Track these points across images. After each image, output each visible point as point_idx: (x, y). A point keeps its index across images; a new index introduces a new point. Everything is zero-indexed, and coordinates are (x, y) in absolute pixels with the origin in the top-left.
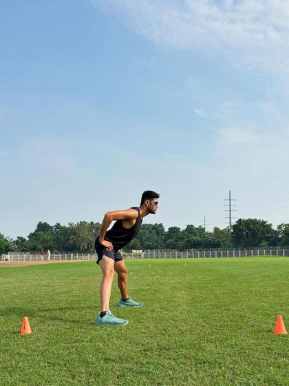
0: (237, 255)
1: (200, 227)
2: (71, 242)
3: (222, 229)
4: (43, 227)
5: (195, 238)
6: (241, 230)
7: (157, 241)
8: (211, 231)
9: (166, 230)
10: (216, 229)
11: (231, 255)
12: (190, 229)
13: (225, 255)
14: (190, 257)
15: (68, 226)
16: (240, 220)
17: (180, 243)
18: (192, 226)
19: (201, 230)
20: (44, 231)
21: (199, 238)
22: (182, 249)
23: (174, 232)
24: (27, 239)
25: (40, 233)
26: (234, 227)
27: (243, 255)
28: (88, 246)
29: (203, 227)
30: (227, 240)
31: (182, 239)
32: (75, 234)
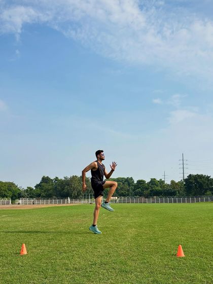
0: (188, 202)
1: (161, 180)
2: (65, 191)
3: (177, 182)
4: (45, 180)
5: (157, 188)
6: (191, 183)
7: (128, 191)
8: (169, 183)
9: (135, 182)
10: (173, 182)
11: (184, 202)
12: (153, 181)
13: (179, 201)
14: (153, 202)
15: (63, 179)
16: (190, 175)
17: (146, 192)
18: (154, 179)
19: (162, 182)
20: (46, 182)
21: (160, 189)
22: (147, 197)
23: (141, 184)
24: (34, 188)
25: (43, 184)
26: (186, 180)
27: (193, 201)
28: (78, 194)
29: (163, 180)
30: (180, 190)
31: (147, 189)
32: (68, 185)
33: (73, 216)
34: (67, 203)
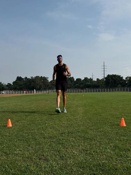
0: (107, 91)
1: (91, 78)
2: (32, 85)
3: (100, 79)
4: (19, 79)
5: (88, 83)
6: (109, 80)
7: (71, 85)
8: (96, 80)
9: (75, 80)
10: (98, 79)
11: (104, 91)
13: (102, 91)
14: (86, 92)
15: (30, 78)
16: (109, 75)
17: (81, 86)
18: (87, 78)
19: (91, 80)
20: (20, 80)
21: (90, 83)
22: (82, 89)
23: (79, 81)
24: (12, 84)
25: (18, 81)
26: (106, 78)
27: (110, 91)
28: (40, 87)
29: (92, 78)
30: (102, 84)
31: (82, 84)
32: (34, 82)
33: (39, 100)
34: (33, 93)
